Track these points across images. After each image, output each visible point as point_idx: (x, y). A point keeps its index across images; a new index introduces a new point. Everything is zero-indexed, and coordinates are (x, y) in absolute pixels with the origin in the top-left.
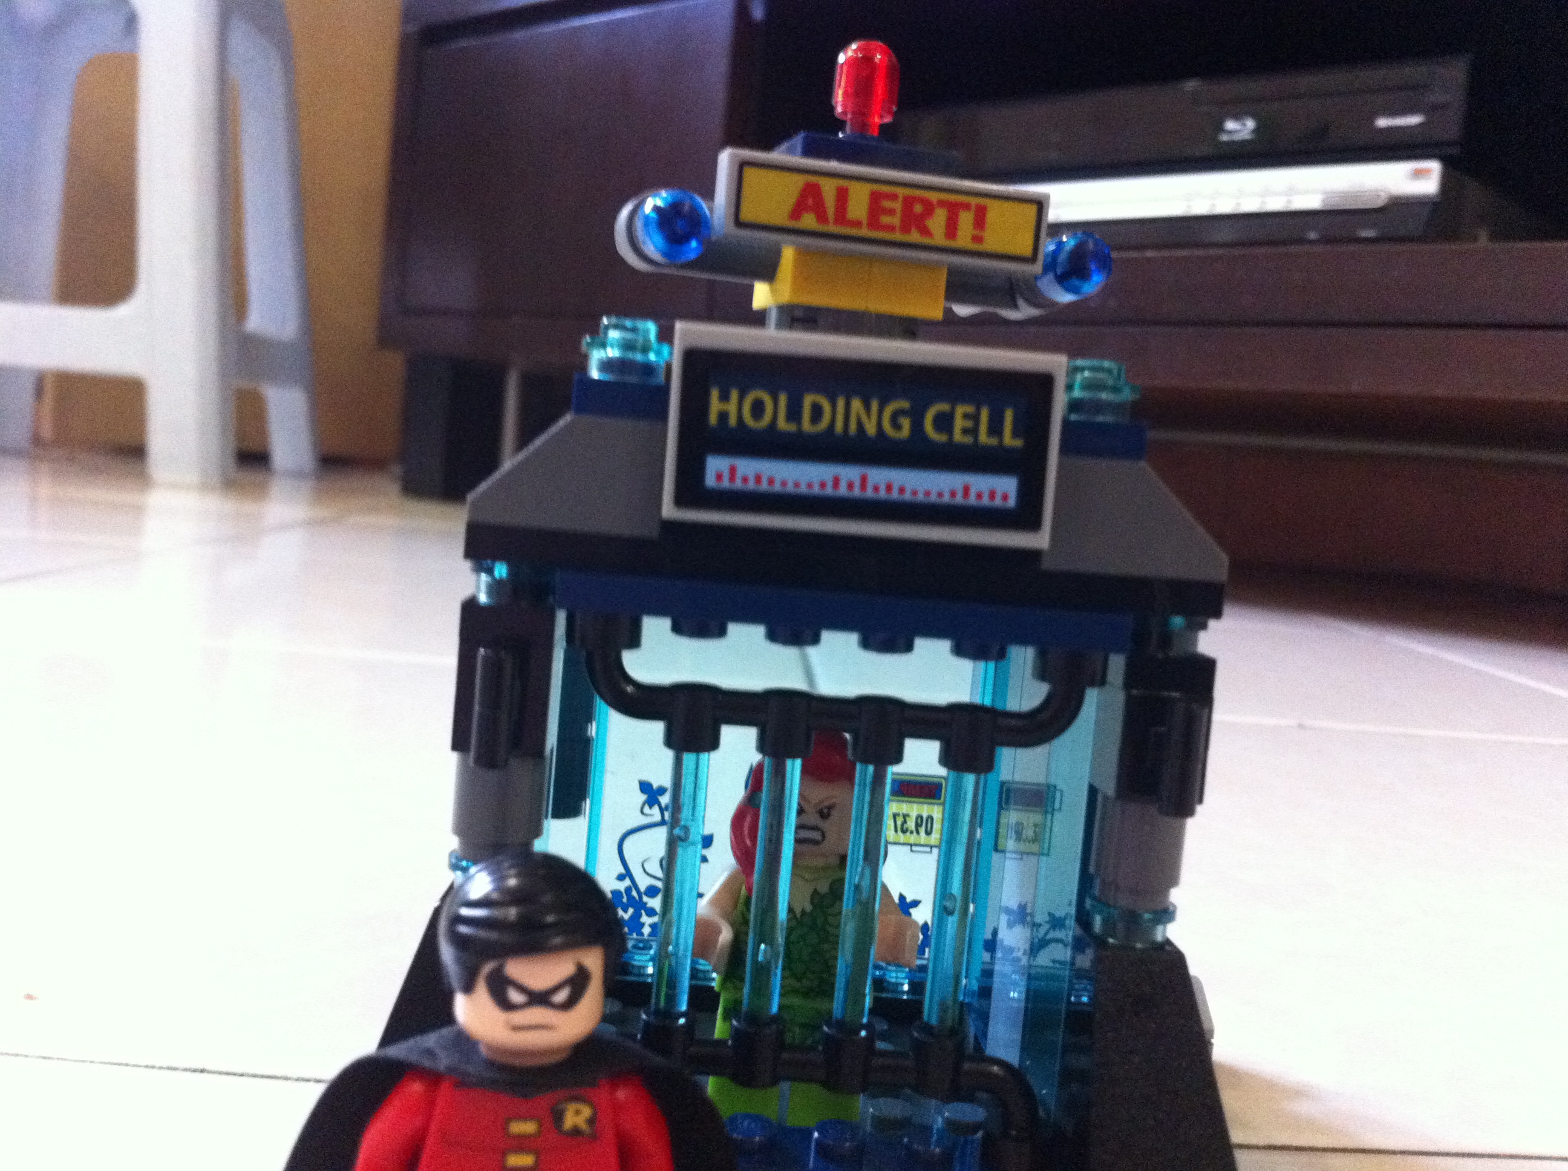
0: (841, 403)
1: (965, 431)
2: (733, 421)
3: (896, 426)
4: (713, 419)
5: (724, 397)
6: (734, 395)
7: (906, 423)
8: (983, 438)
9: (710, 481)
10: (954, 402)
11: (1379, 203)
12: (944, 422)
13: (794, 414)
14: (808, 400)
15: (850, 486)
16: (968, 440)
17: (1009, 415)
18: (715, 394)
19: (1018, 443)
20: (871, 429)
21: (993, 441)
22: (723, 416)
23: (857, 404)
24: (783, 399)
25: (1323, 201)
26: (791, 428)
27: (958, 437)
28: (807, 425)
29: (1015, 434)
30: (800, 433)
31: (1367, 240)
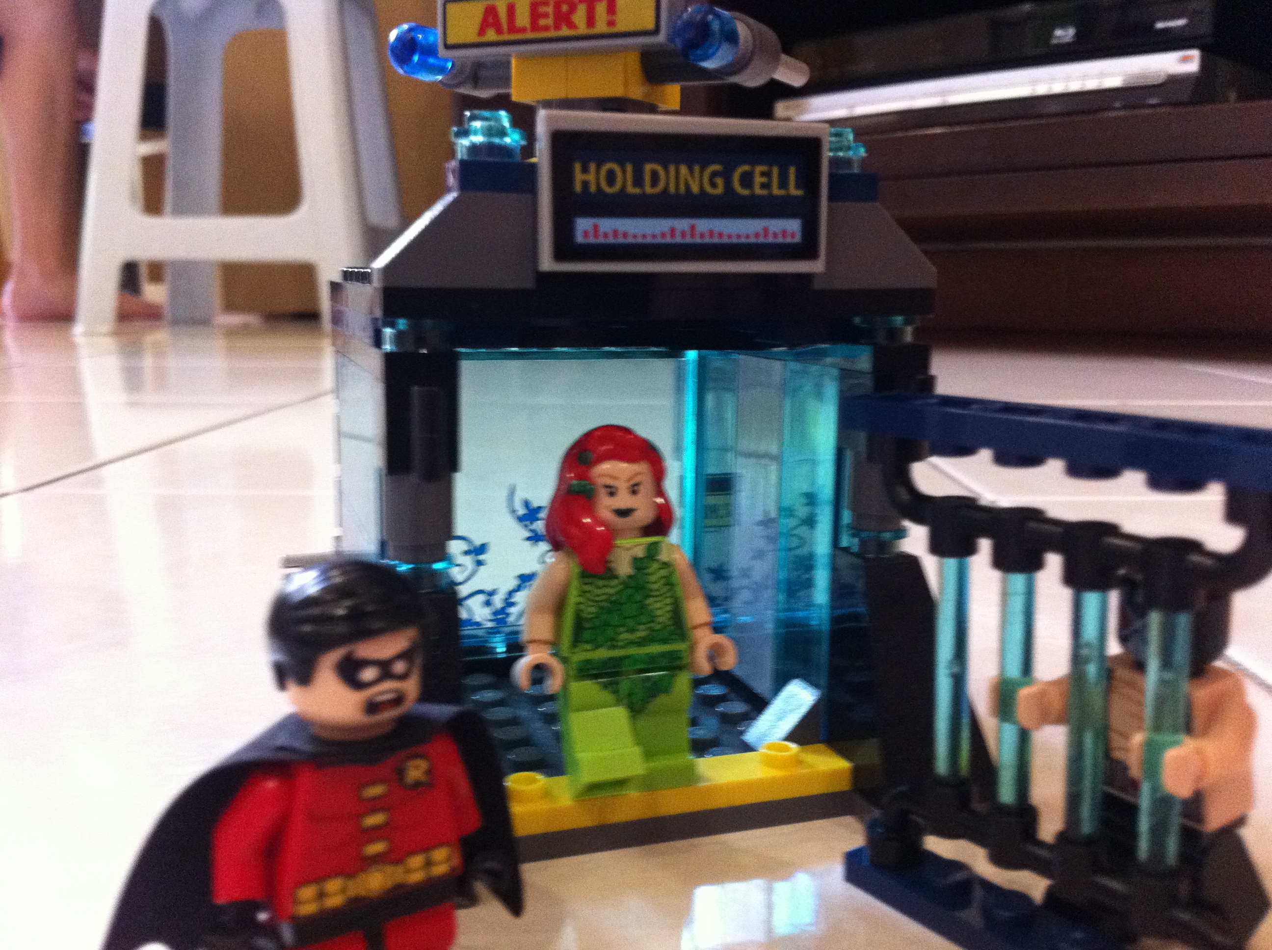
0: (672, 169)
1: (763, 186)
2: (593, 188)
3: (713, 185)
4: (578, 188)
5: (585, 170)
6: (593, 167)
7: (720, 181)
8: (776, 191)
9: (580, 238)
10: (754, 163)
11: (1160, 80)
12: (747, 179)
13: (638, 181)
14: (648, 167)
15: (683, 234)
16: (764, 192)
17: (792, 171)
18: (578, 167)
19: (799, 193)
20: (695, 189)
21: (782, 192)
22: (585, 184)
23: (684, 170)
24: (629, 168)
25: (1124, 80)
26: (637, 191)
27: (758, 191)
28: (649, 190)
29: (797, 187)
30: (644, 195)
31: (1153, 106)
